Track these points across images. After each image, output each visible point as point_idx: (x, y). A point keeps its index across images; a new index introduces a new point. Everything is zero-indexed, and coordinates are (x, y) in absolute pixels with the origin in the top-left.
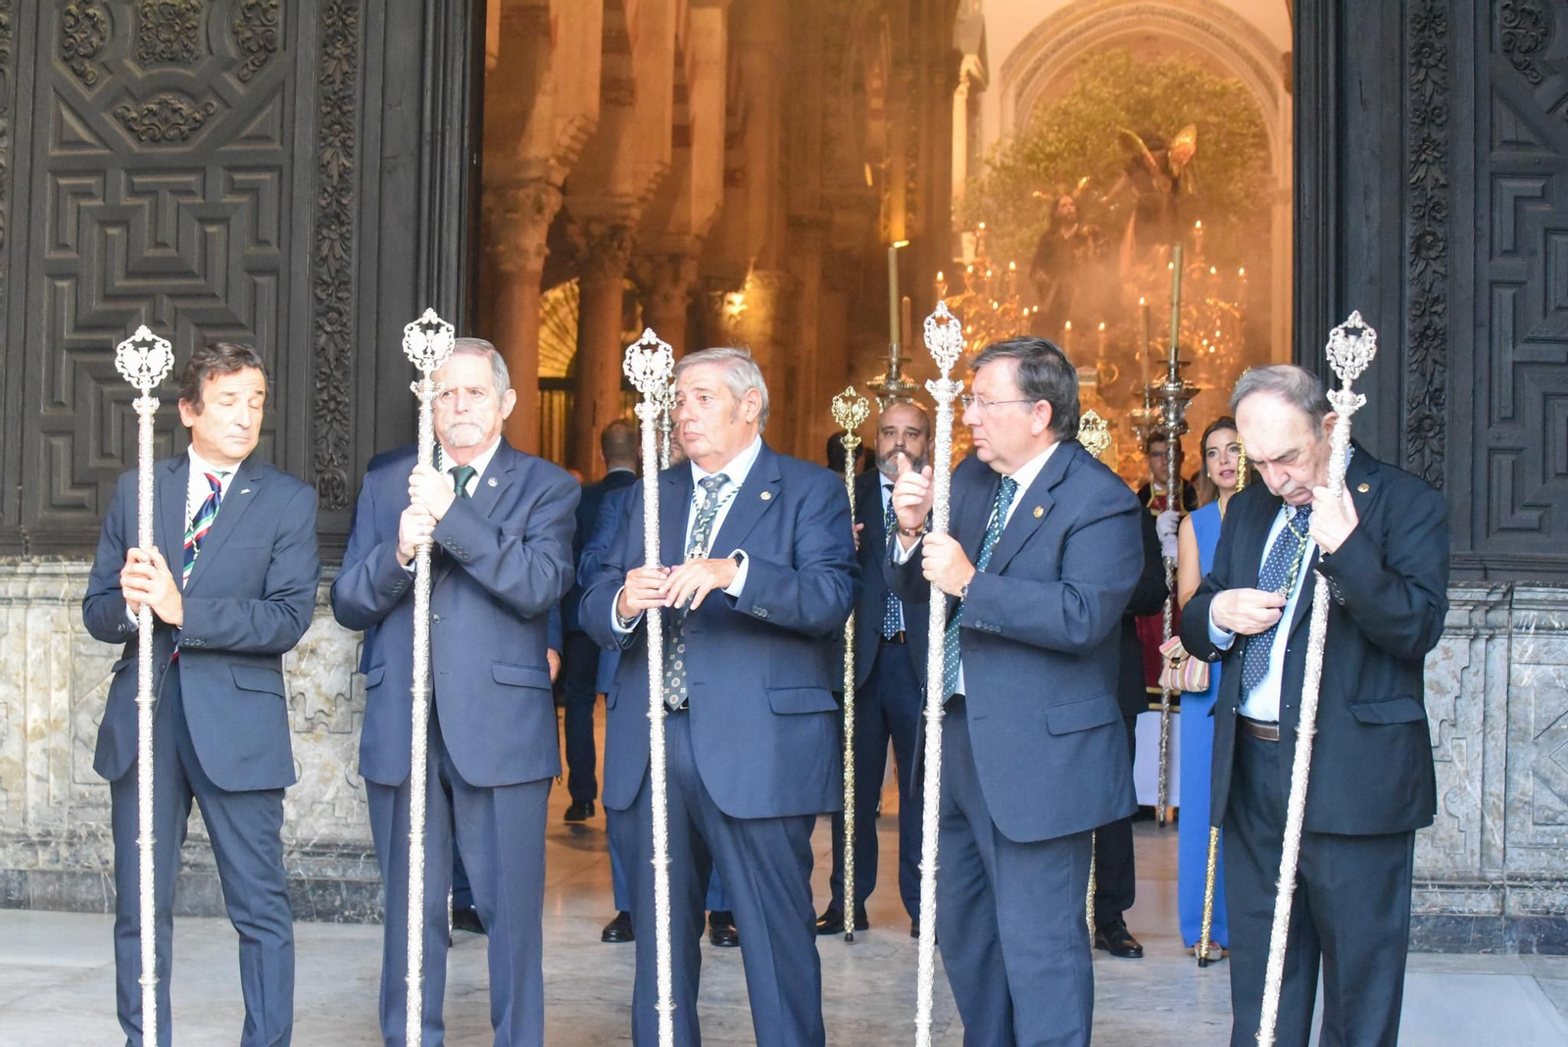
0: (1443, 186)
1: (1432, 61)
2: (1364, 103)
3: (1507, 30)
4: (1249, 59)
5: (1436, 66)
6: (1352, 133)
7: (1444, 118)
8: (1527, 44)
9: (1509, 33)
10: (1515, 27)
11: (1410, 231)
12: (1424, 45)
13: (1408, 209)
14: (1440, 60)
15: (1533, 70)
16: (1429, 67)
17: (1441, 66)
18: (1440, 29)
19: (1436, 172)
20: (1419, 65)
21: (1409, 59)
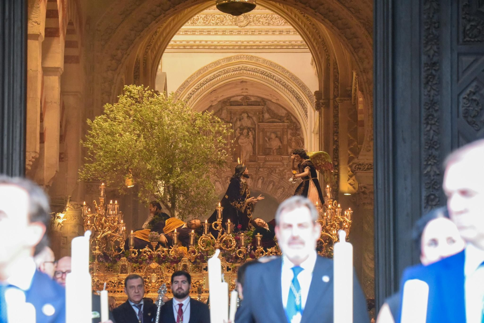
0: (438, 175)
1: (433, 122)
2: (404, 140)
3: (465, 108)
4: (293, 92)
5: (434, 124)
6: (399, 152)
7: (438, 146)
8: (474, 113)
9: (466, 109)
10: (469, 107)
11: (424, 194)
12: (429, 115)
13: (423, 185)
14: (436, 121)
15: (477, 125)
16: (431, 124)
17: (437, 124)
18: (436, 108)
19: (435, 169)
20: (427, 124)
21: (423, 121)
